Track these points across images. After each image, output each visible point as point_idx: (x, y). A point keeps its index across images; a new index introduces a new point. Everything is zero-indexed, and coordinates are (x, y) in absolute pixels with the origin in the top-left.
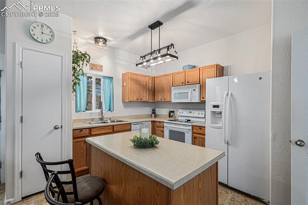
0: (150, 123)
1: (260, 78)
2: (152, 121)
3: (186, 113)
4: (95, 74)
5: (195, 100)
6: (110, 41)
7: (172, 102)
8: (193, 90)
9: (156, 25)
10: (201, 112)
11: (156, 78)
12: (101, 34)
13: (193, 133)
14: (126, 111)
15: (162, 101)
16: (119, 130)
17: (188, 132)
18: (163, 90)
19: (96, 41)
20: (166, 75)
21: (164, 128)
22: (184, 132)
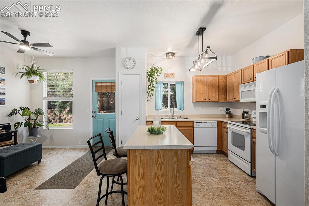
0: (216, 123)
2: (219, 121)
4: (170, 81)
6: (177, 53)
7: (240, 101)
9: (201, 31)
11: (228, 76)
12: (169, 50)
13: (253, 137)
15: (233, 100)
16: (181, 126)
17: (247, 136)
18: (233, 89)
19: (167, 56)
20: (236, 72)
21: (228, 129)
22: (244, 135)
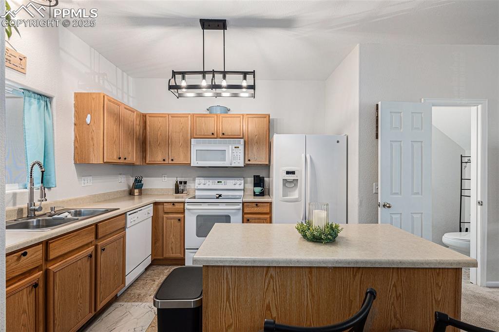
1: (338, 142)
2: (155, 203)
3: (211, 183)
5: (239, 163)
7: (192, 165)
8: (235, 147)
9: (218, 25)
10: (238, 182)
13: (244, 213)
14: (83, 185)
15: (165, 162)
17: (235, 214)
18: (168, 142)
20: (176, 115)
21: (183, 212)
22: (229, 214)
